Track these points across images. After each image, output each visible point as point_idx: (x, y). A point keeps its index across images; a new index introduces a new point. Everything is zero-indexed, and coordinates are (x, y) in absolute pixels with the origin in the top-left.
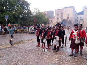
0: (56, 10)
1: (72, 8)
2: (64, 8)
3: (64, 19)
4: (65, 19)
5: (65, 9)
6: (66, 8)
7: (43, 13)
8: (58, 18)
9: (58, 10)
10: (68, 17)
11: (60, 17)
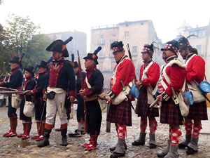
0: (93, 30)
1: (145, 26)
2: (121, 24)
5: (122, 30)
6: (127, 24)
7: (50, 36)
9: (100, 29)
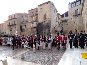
3: (39, 22)
4: (41, 22)
8: (32, 22)
10: (44, 19)
11: (35, 21)
